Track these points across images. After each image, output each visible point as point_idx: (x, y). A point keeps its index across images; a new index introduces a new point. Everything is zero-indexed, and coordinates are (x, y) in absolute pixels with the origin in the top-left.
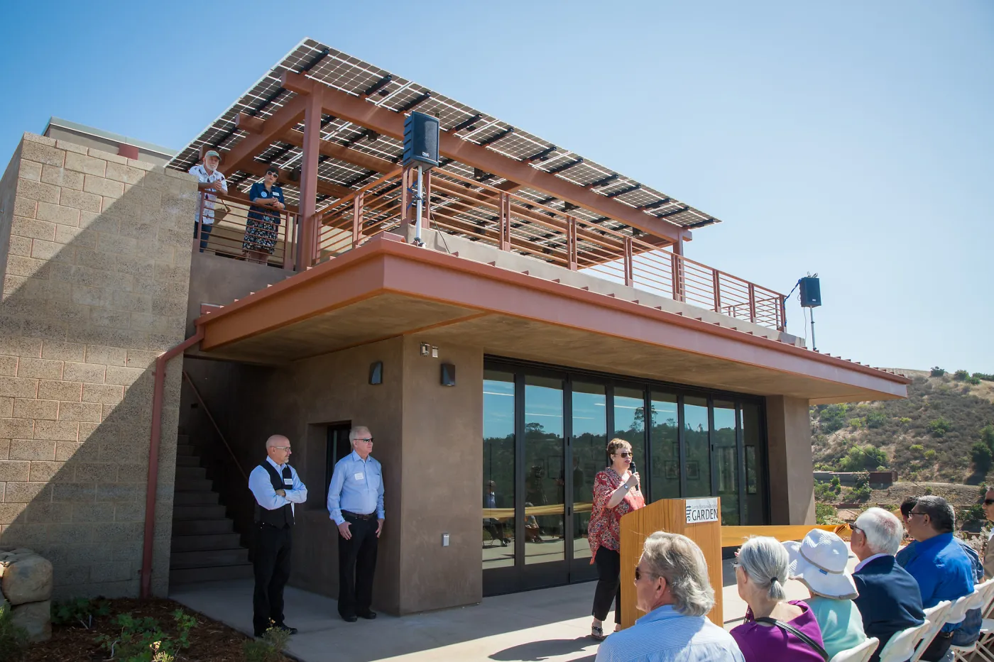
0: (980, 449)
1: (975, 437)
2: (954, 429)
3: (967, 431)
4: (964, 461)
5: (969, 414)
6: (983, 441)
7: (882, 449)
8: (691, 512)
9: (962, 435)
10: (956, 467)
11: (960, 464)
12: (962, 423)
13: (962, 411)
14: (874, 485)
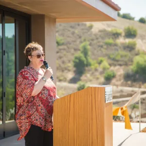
0: (79, 59)
1: (76, 50)
2: (63, 44)
3: (71, 45)
4: (69, 67)
5: (73, 33)
6: (82, 52)
9: (68, 48)
10: (63, 71)
11: (66, 69)
12: (69, 39)
13: (69, 31)
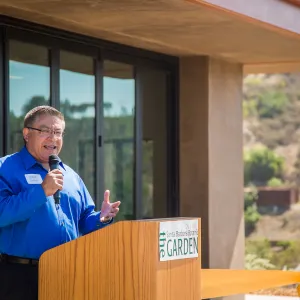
7: (278, 153)
8: (166, 242)
14: (264, 209)
